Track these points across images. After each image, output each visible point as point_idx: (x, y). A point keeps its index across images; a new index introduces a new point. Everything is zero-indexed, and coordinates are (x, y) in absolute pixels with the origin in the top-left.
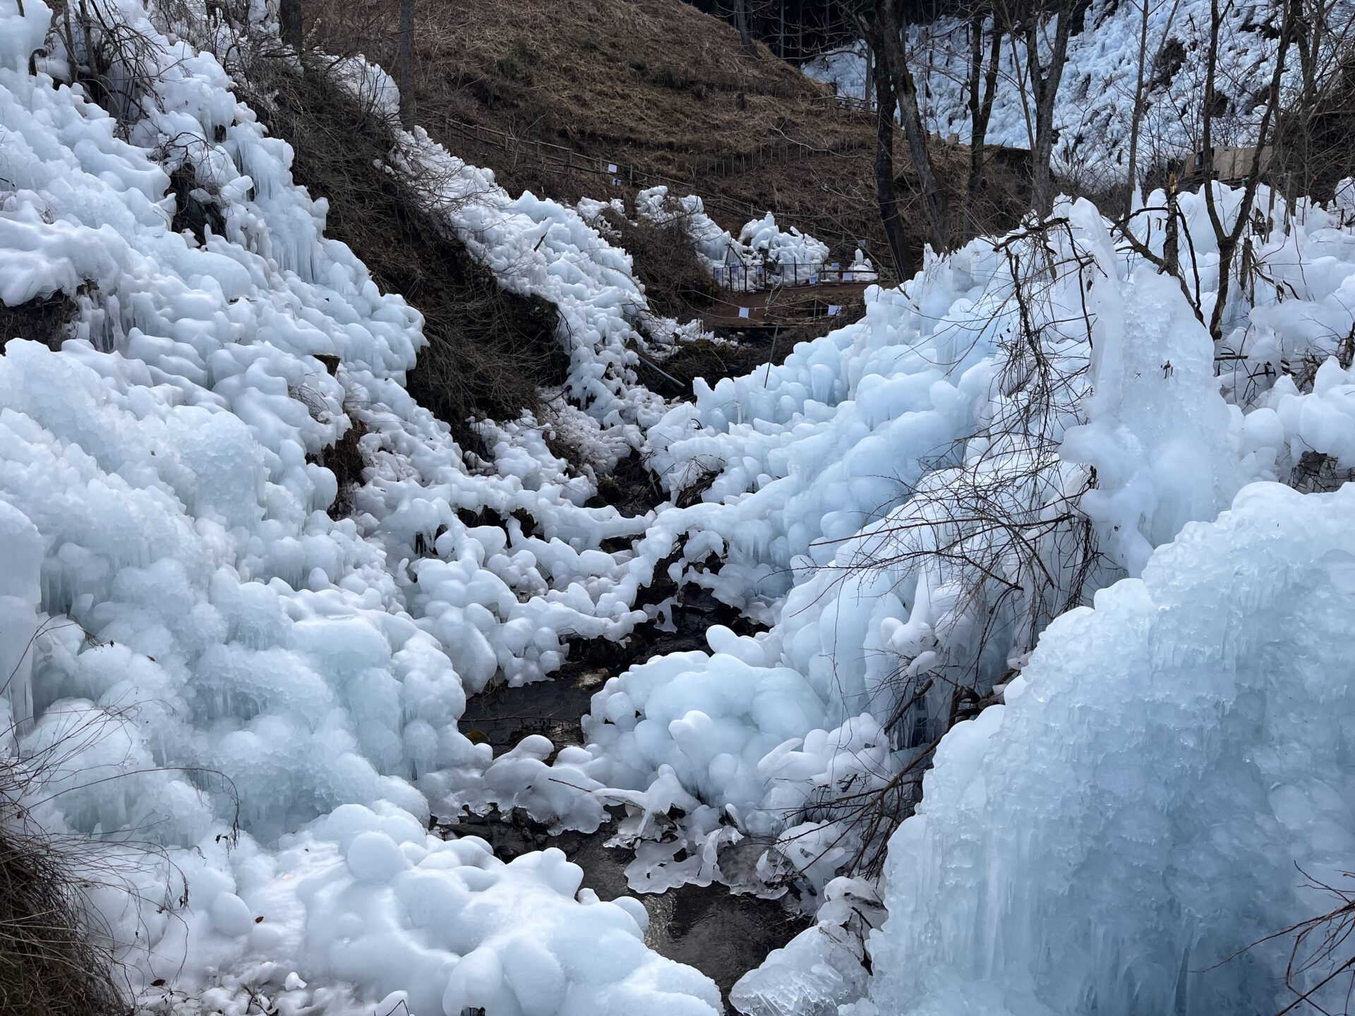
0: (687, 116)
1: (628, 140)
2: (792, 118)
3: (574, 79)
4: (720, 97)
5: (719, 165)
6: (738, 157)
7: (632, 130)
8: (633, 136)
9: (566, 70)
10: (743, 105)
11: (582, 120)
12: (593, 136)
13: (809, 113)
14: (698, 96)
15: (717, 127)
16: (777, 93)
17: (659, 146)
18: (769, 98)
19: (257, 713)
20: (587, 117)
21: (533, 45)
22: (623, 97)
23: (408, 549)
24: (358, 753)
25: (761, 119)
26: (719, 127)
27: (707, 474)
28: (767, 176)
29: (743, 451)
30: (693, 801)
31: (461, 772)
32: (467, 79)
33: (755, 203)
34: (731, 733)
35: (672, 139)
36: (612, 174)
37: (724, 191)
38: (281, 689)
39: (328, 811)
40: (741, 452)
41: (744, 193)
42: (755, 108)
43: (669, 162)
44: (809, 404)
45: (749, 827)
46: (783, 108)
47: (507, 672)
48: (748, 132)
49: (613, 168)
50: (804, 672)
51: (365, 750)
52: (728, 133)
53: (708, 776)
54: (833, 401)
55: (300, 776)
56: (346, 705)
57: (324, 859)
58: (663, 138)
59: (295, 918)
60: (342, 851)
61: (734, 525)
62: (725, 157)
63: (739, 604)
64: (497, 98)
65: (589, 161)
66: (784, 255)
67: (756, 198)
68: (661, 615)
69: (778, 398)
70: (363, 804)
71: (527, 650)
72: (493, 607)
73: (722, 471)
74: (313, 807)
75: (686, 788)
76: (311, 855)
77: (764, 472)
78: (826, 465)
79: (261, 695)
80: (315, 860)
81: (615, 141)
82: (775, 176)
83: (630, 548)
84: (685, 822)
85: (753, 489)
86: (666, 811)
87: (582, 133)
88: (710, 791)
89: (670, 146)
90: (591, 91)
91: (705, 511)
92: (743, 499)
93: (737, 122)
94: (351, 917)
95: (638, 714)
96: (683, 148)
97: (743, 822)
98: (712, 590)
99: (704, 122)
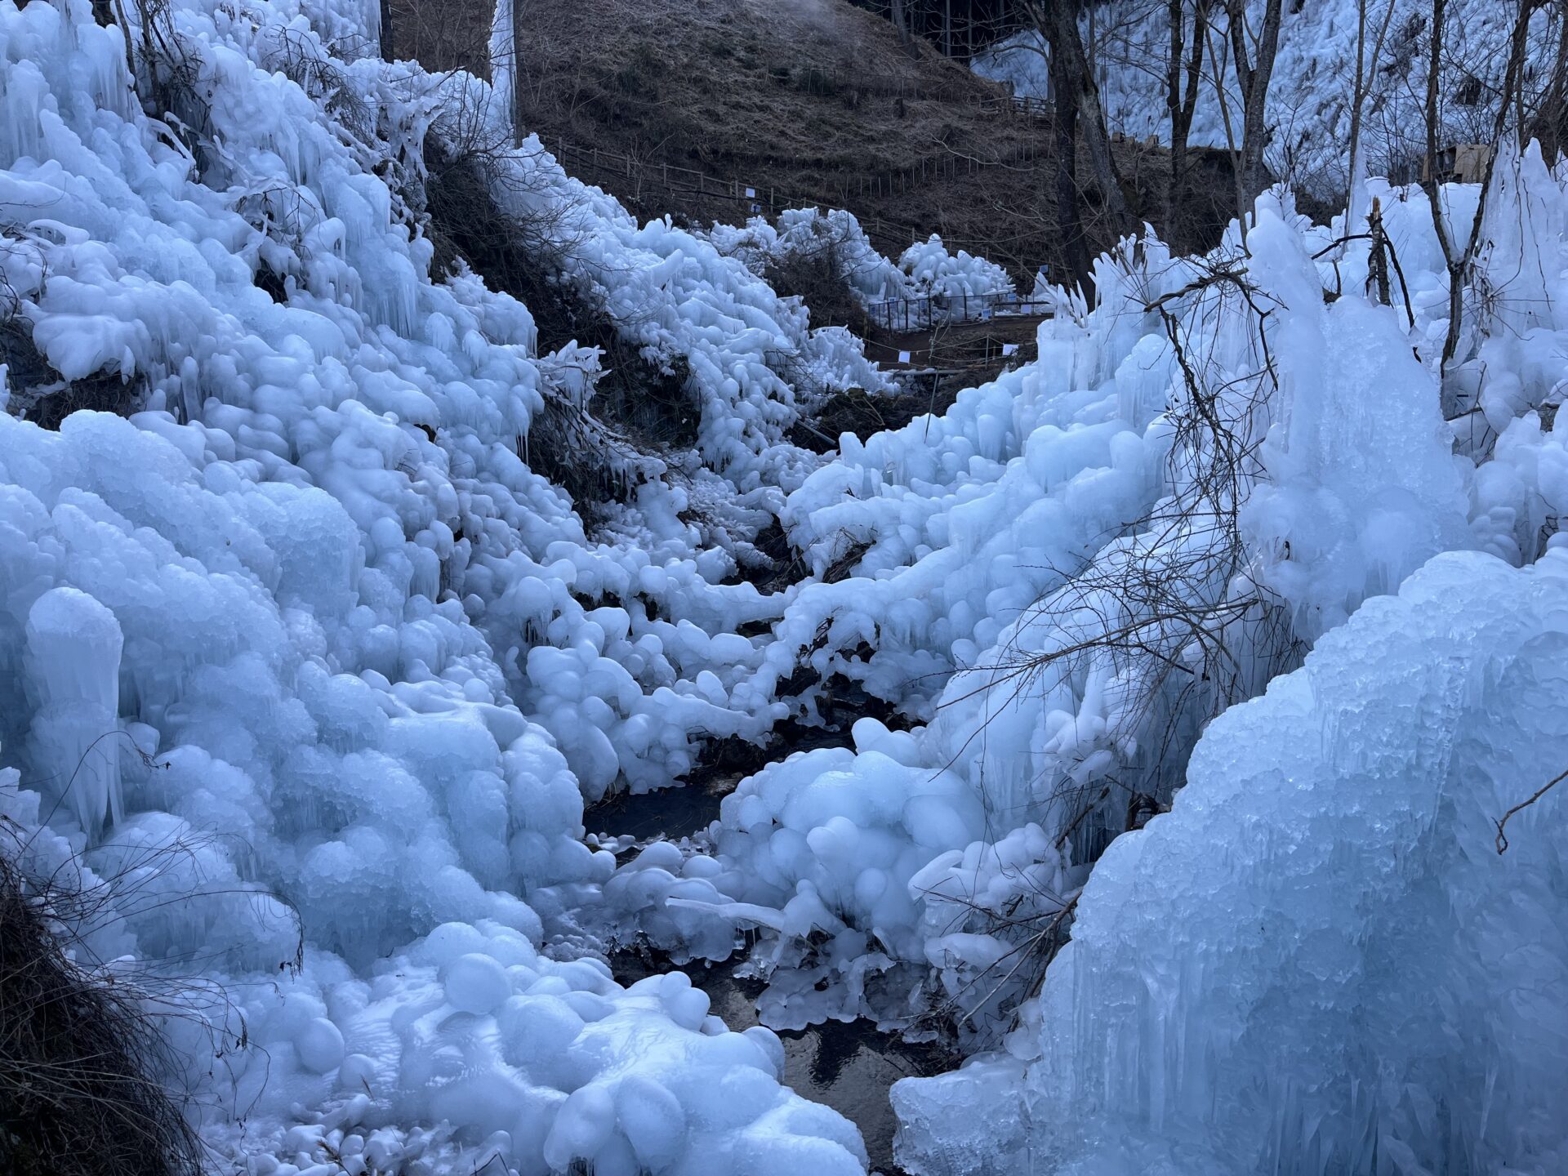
0: (838, 128)
1: (769, 158)
2: (960, 125)
3: (705, 91)
4: (875, 104)
5: (875, 184)
6: (897, 173)
7: (772, 147)
8: (773, 154)
9: (697, 81)
10: (902, 113)
11: (715, 138)
12: (728, 155)
13: (980, 117)
14: (849, 104)
15: (872, 140)
16: (944, 97)
17: (804, 164)
18: (933, 103)
19: (347, 824)
20: (721, 134)
21: (659, 53)
22: (763, 109)
23: (518, 639)
24: (460, 867)
25: (923, 128)
26: (874, 140)
27: (857, 546)
28: (930, 194)
29: (898, 518)
30: (837, 922)
31: (576, 887)
32: (584, 95)
33: (918, 227)
34: (879, 844)
35: (819, 156)
36: (750, 199)
37: (880, 214)
38: (372, 798)
39: (426, 933)
40: (896, 519)
41: (904, 215)
42: (916, 114)
43: (816, 182)
44: (976, 460)
45: (901, 953)
46: (948, 114)
47: (630, 776)
48: (909, 143)
49: (750, 193)
50: (964, 775)
51: (467, 863)
52: (885, 145)
53: (854, 896)
54: (1003, 457)
55: (395, 895)
56: (444, 814)
57: (421, 986)
58: (808, 154)
59: (391, 1051)
60: (441, 978)
61: (887, 606)
62: (881, 174)
63: (894, 698)
64: (617, 117)
65: (723, 185)
66: (952, 289)
67: (918, 221)
68: (803, 709)
69: (939, 454)
70: (468, 923)
71: (653, 751)
72: (613, 701)
73: (874, 542)
74: (410, 929)
75: (828, 907)
76: (409, 982)
77: (923, 543)
78: (992, 535)
79: (351, 805)
80: (411, 987)
81: (753, 161)
82: (940, 193)
83: (770, 632)
84: (828, 947)
85: (910, 561)
86: (805, 936)
87: (715, 152)
88: (857, 910)
89: (818, 163)
90: (725, 104)
91: (852, 589)
92: (898, 574)
93: (895, 133)
94: (451, 1051)
95: (774, 822)
96: (833, 165)
97: (894, 949)
98: (861, 681)
99: (856, 134)
